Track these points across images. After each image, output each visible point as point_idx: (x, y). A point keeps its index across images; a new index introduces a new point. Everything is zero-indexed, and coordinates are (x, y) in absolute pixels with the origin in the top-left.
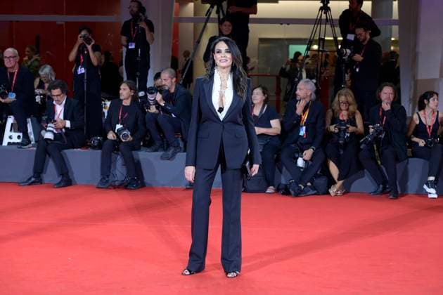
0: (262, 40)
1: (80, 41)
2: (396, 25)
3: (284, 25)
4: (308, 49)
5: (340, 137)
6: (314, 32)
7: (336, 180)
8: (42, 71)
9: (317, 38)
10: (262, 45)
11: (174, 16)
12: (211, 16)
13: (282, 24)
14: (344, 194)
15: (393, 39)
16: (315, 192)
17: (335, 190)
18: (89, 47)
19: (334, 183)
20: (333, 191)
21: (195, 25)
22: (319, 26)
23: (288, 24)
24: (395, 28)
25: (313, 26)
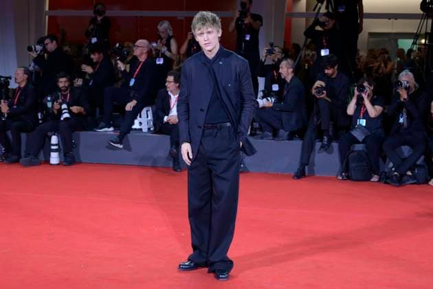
0: (371, 35)
3: (391, 20)
4: (414, 43)
6: (420, 27)
9: (423, 33)
10: (371, 40)
11: (286, 11)
12: (321, 11)
13: (389, 19)
16: (415, 181)
21: (306, 20)
22: (426, 21)
23: (396, 19)
25: (419, 20)
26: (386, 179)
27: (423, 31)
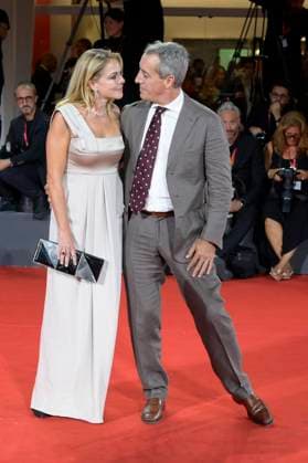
3: (203, 18)
4: (236, 55)
5: (285, 190)
7: (279, 255)
11: (35, 4)
13: (201, 17)
14: (292, 277)
17: (279, 271)
19: (276, 261)
20: (276, 272)
21: (73, 19)
22: (254, 19)
23: (210, 17)
25: (244, 19)
27: (250, 36)
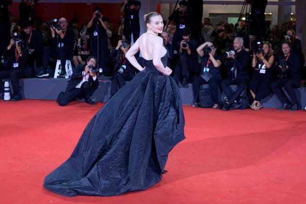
0: (211, 15)
1: (94, 16)
2: (293, 5)
6: (243, 9)
8: (82, 33)
9: (245, 13)
13: (223, 5)
15: (292, 14)
18: (100, 20)
21: (170, 5)
22: (246, 6)
23: (227, 5)
24: (293, 7)
25: (242, 5)
26: (221, 107)
